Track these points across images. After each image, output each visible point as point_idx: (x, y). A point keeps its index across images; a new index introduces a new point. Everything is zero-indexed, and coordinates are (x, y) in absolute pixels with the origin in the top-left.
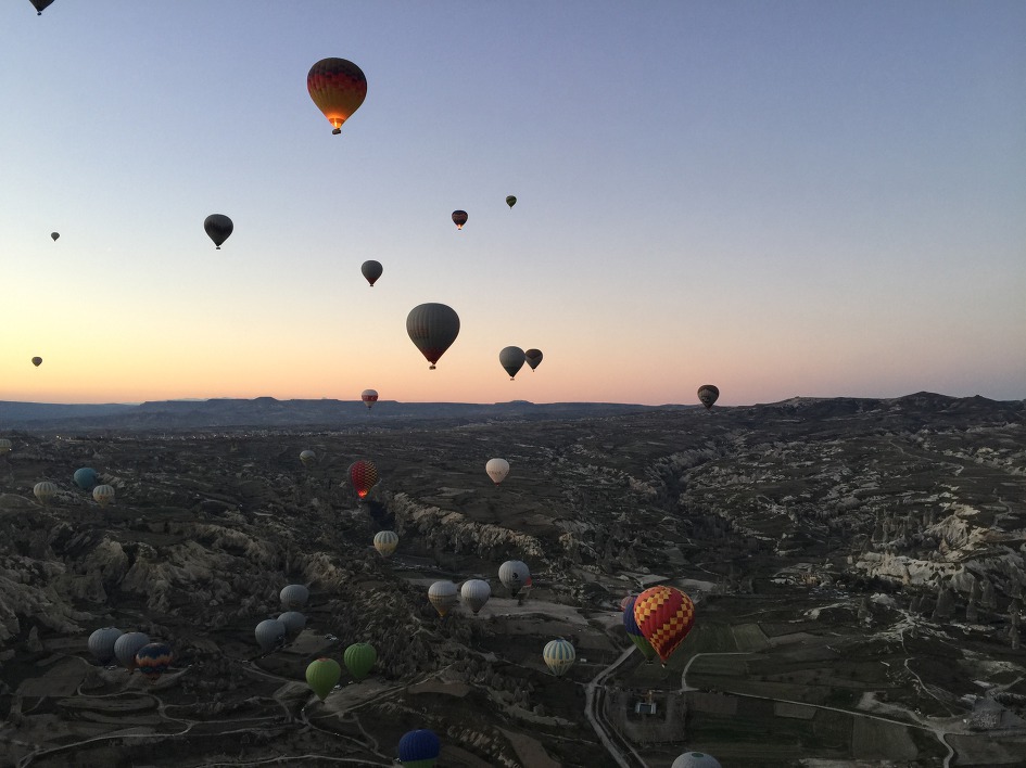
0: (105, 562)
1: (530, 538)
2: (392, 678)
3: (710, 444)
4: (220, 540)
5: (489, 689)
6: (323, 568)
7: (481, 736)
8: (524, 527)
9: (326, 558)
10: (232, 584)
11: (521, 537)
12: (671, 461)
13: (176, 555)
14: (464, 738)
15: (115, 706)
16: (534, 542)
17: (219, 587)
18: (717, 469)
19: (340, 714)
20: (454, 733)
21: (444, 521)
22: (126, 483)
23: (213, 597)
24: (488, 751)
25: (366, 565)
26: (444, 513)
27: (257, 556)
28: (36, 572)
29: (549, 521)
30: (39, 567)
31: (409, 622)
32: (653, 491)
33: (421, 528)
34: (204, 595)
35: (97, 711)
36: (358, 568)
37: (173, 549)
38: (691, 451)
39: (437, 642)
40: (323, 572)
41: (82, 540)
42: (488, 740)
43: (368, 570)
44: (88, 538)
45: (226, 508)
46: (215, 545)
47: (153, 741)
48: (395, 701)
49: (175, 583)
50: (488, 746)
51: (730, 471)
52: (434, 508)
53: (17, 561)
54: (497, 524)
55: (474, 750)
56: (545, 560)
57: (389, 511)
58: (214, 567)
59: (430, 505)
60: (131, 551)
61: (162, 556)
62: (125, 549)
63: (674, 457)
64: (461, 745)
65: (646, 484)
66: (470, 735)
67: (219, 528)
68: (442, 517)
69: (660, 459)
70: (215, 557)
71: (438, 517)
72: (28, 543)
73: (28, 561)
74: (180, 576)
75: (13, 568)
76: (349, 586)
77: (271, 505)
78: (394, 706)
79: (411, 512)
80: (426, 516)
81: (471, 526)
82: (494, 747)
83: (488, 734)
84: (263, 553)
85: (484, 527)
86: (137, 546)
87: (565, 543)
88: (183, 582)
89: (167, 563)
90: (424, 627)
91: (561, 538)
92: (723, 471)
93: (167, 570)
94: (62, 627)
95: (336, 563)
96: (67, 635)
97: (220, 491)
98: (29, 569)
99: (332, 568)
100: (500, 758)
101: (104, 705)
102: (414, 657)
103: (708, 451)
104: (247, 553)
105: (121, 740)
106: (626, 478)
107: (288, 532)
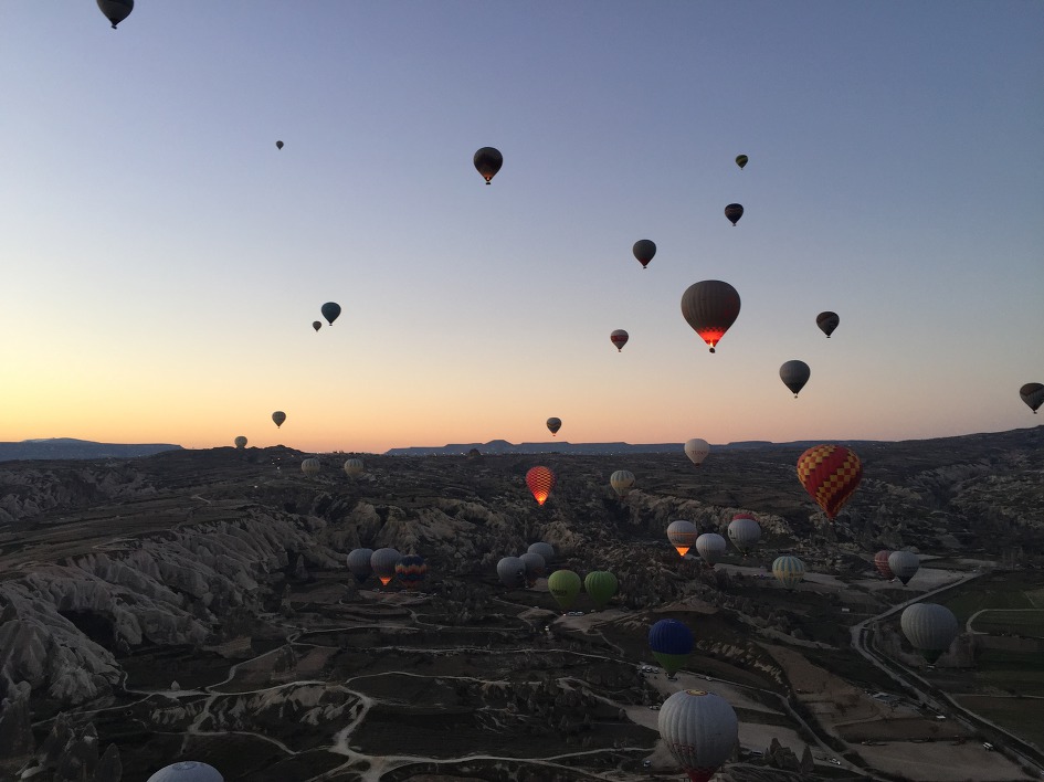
0: (361, 523)
1: (775, 517)
2: (634, 607)
3: (984, 461)
4: (461, 512)
5: (739, 612)
6: (560, 534)
7: (733, 648)
8: (769, 510)
9: (563, 525)
10: (474, 543)
11: (766, 518)
12: (936, 475)
13: (422, 517)
14: (716, 651)
15: (372, 612)
16: (781, 521)
17: (463, 545)
18: (994, 477)
19: (585, 630)
20: (703, 645)
21: (681, 508)
22: (377, 477)
23: (457, 551)
24: (742, 661)
25: (603, 532)
26: (681, 501)
27: (496, 526)
28: (302, 525)
29: (797, 504)
30: (305, 521)
31: (650, 565)
32: (917, 496)
33: (657, 516)
34: (449, 548)
35: (357, 614)
36: (595, 535)
37: (419, 512)
38: (961, 466)
39: (680, 580)
40: (560, 537)
41: (341, 505)
42: (741, 651)
43: (605, 537)
44: (345, 504)
45: (467, 494)
46: (458, 516)
47: (407, 632)
48: (639, 620)
49: (422, 539)
50: (743, 656)
51: (1010, 478)
52: (670, 498)
53: (286, 516)
54: (737, 507)
55: (727, 660)
56: (794, 537)
57: (623, 506)
58: (457, 531)
59: (666, 496)
60: (383, 513)
61: (410, 516)
62: (378, 511)
63: (939, 471)
64: (713, 656)
65: (908, 489)
66: (721, 648)
67: (460, 502)
68: (678, 505)
69: (923, 472)
70: (459, 524)
71: (674, 505)
72: (295, 504)
73: (295, 516)
74: (427, 535)
75: (282, 519)
76: (587, 549)
77: (507, 493)
78: (638, 624)
79: (646, 501)
80: (661, 504)
81: (710, 510)
82: (748, 657)
83: (740, 646)
84: (502, 524)
85: (723, 511)
86: (388, 509)
87: (816, 523)
88: (429, 539)
89: (415, 521)
90: (665, 567)
91: (811, 518)
92: (1003, 479)
93: (415, 527)
94: (324, 563)
95: (573, 529)
96: (329, 570)
97: (460, 483)
98: (296, 521)
99: (569, 533)
100: (757, 665)
101: (362, 610)
102: (656, 591)
103: (981, 467)
104: (487, 523)
105: (378, 629)
106: (883, 487)
107: (525, 509)
